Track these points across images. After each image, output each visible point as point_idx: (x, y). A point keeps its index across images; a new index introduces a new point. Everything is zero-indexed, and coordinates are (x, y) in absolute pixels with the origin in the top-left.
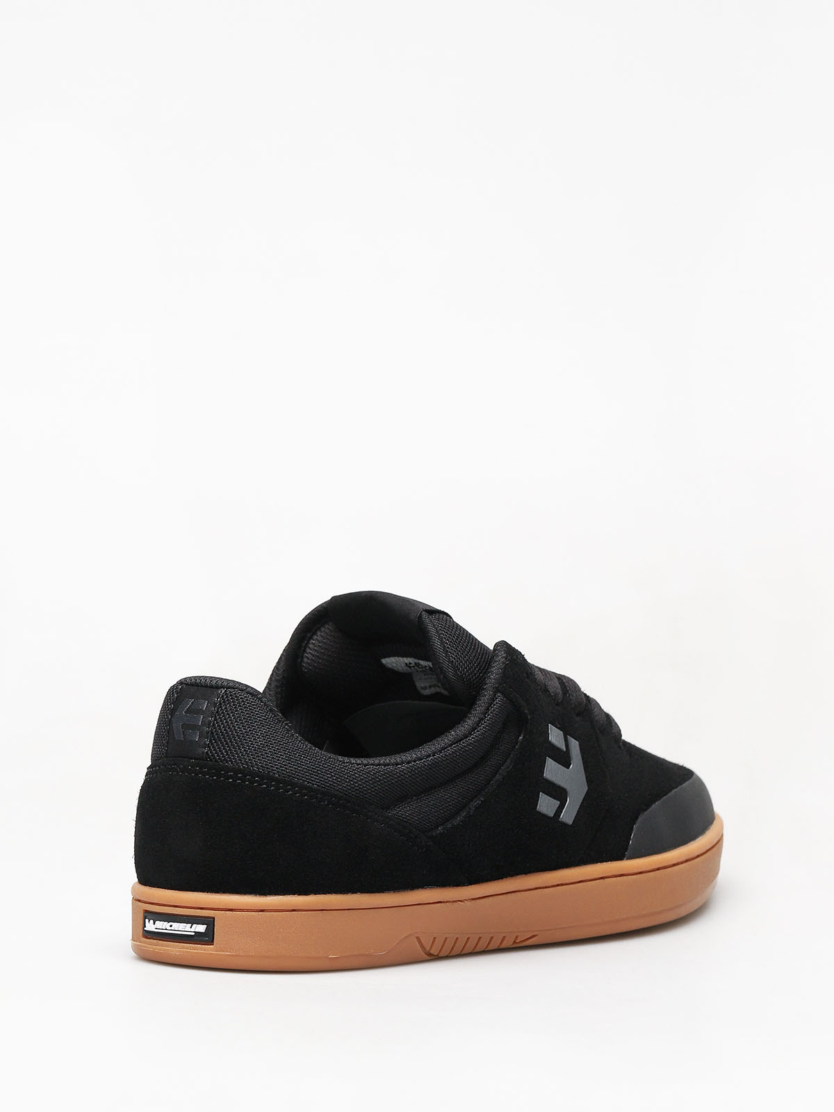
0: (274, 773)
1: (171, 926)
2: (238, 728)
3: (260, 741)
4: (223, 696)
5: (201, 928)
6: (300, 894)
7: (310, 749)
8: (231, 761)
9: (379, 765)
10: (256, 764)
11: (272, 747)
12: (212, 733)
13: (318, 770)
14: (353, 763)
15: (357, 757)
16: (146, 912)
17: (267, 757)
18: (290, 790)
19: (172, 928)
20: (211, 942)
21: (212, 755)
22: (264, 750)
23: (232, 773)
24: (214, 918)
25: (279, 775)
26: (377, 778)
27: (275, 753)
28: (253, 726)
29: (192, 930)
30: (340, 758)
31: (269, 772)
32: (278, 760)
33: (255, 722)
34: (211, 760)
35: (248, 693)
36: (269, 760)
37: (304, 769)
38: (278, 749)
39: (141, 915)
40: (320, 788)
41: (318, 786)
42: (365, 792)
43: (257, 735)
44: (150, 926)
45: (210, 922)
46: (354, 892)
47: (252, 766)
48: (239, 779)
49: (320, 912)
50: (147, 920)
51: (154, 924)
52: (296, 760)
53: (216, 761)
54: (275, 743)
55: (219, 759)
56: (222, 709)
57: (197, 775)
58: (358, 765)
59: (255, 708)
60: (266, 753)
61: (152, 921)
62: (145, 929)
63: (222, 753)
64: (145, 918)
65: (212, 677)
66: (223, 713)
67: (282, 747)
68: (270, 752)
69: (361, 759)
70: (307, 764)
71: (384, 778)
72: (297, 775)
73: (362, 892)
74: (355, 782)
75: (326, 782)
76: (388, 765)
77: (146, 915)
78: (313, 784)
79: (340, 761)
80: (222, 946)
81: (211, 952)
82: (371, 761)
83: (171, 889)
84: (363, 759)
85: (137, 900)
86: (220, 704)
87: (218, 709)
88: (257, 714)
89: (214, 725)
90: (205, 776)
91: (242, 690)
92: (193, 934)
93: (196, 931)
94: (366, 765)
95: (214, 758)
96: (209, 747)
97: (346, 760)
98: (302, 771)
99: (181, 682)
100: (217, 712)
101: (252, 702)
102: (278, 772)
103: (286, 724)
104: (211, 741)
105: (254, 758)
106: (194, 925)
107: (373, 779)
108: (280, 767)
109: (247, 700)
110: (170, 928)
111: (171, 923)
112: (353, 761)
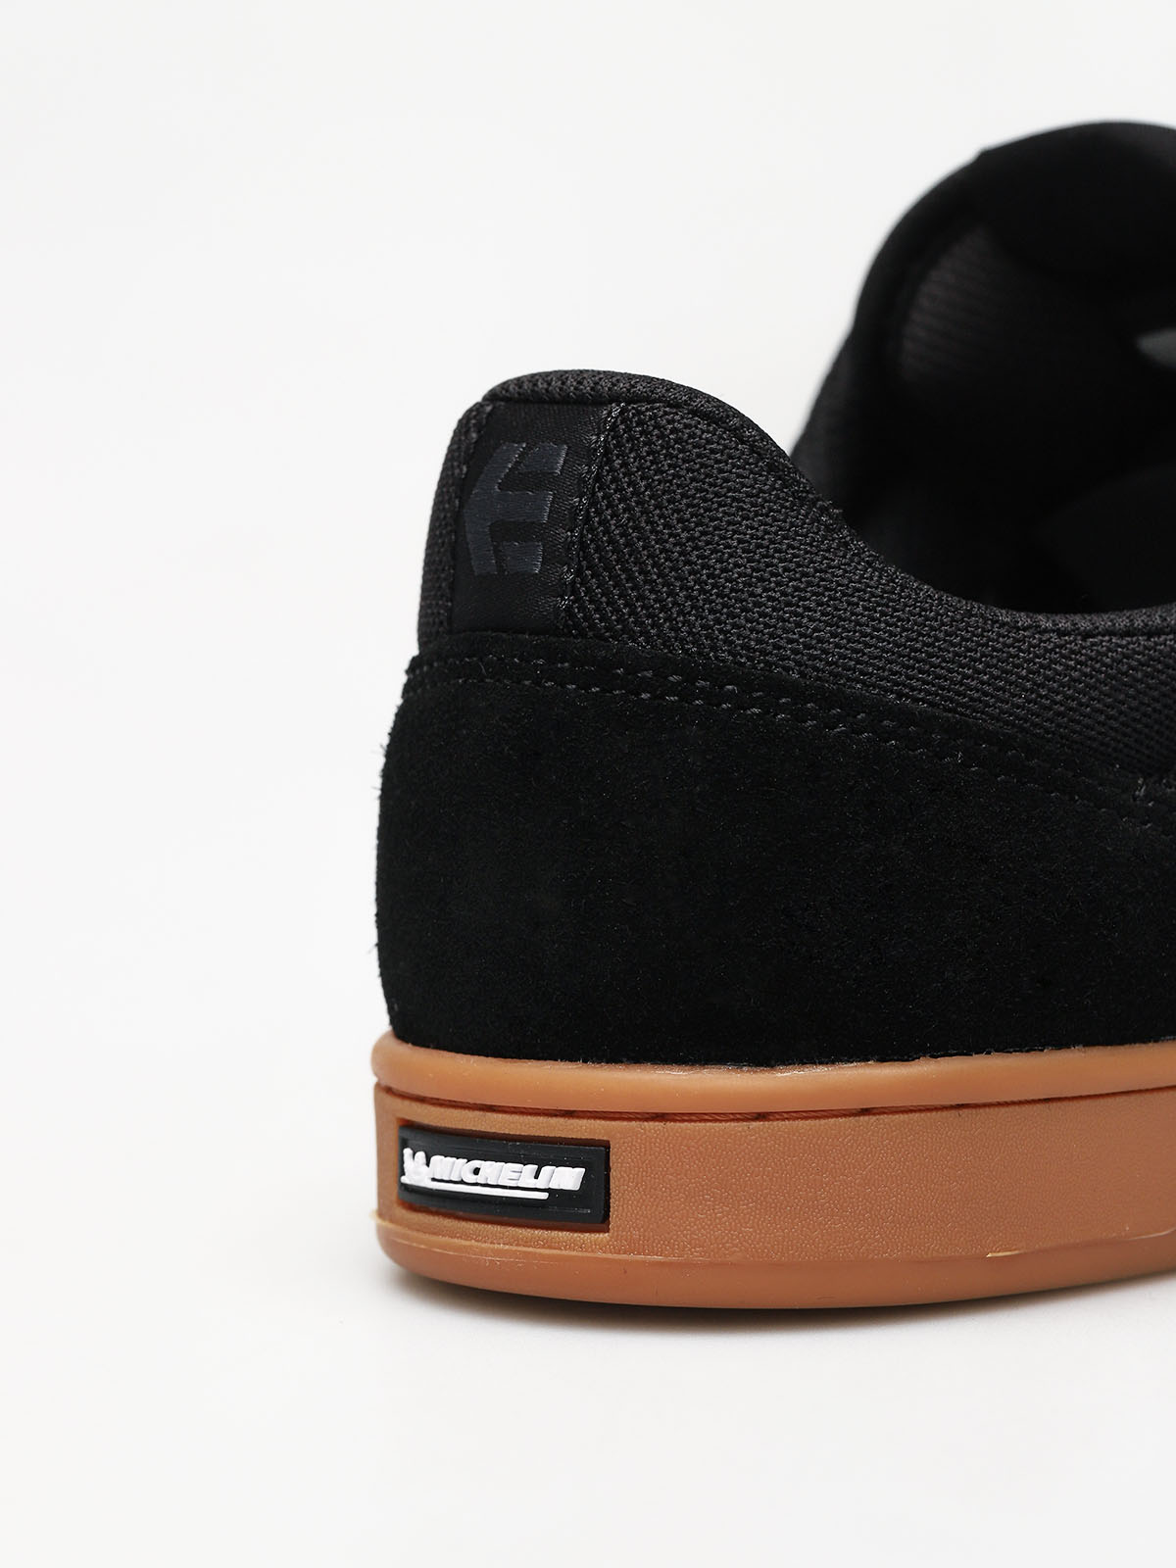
0: (787, 669)
1: (476, 1171)
2: (665, 526)
3: (737, 565)
4: (614, 427)
5: (568, 1178)
6: (883, 1059)
7: (903, 588)
8: (645, 633)
9: (1127, 633)
10: (726, 641)
11: (778, 584)
12: (583, 546)
13: (930, 655)
14: (1046, 631)
15: (1056, 612)
16: (408, 1126)
17: (763, 615)
18: (839, 719)
19: (480, 1179)
20: (599, 1219)
21: (585, 618)
22: (752, 594)
23: (649, 674)
24: (606, 1145)
25: (802, 675)
26: (1126, 674)
27: (789, 604)
28: (712, 519)
29: (541, 1183)
30: (1004, 616)
31: (767, 663)
32: (799, 625)
33: (720, 505)
34: (582, 634)
35: (694, 413)
36: (766, 626)
37: (883, 650)
38: (796, 589)
39: (393, 1134)
40: (937, 712)
41: (931, 704)
42: (1087, 721)
43: (728, 546)
44: (420, 1171)
45: (594, 1157)
46: (1061, 1043)
47: (714, 648)
48: (673, 689)
49: (954, 1113)
50: (407, 1152)
51: (428, 1164)
52: (858, 623)
53: (601, 637)
54: (786, 569)
55: (607, 629)
56: (612, 470)
57: (537, 682)
58: (1061, 633)
59: (717, 462)
60: (756, 604)
61: (421, 1155)
62: (404, 1179)
63: (617, 610)
64: (404, 1144)
65: (581, 371)
66: (615, 480)
67: (809, 584)
68: (770, 598)
69: (1072, 617)
70: (892, 634)
71: (1147, 675)
72: (862, 673)
73: (1089, 1042)
74: (1051, 690)
75: (958, 693)
76: (1159, 632)
77: (407, 1134)
78: (916, 700)
79: (1003, 624)
80: (636, 1234)
81: (600, 1254)
82: (1103, 621)
83: (473, 1054)
84: (1077, 618)
85: (384, 1090)
86: (607, 452)
87: (601, 467)
88: (726, 480)
89: (588, 519)
90: (563, 686)
91: (678, 406)
92: (544, 1196)
93: (554, 1185)
94: (1086, 635)
95: (593, 626)
96: (574, 592)
97: (1023, 619)
98: (880, 658)
99: (493, 396)
100: (598, 478)
101: (708, 441)
102: (798, 663)
103: (824, 510)
104: (579, 573)
105: (718, 621)
106: (546, 1170)
107: (1113, 678)
108: (807, 646)
109: (692, 436)
110: (472, 1178)
111: (476, 1163)
112: (1044, 622)
